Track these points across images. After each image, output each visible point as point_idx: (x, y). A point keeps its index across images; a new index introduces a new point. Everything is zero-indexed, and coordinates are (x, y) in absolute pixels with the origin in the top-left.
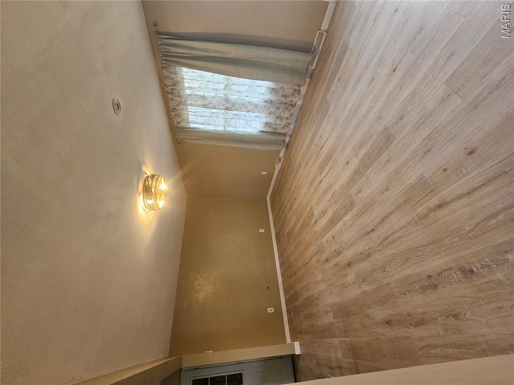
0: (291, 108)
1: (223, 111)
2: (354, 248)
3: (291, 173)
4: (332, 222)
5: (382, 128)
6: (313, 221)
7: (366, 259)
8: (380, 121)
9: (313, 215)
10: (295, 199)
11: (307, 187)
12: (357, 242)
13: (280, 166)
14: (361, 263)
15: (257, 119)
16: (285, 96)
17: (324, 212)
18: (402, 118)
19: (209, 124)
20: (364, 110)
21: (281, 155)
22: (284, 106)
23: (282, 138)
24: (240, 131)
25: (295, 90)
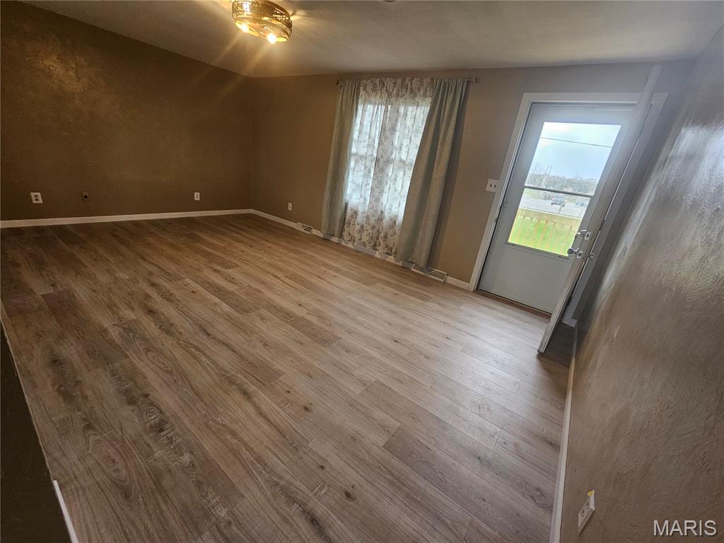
0: (373, 243)
1: (375, 155)
2: (179, 316)
3: (288, 243)
4: (218, 291)
5: (339, 335)
6: (219, 268)
7: (162, 330)
8: (347, 333)
9: (228, 267)
10: (252, 247)
11: (268, 261)
12: (189, 319)
13: (300, 229)
14: (156, 325)
15: (362, 200)
16: (386, 237)
17: (232, 280)
18: (347, 351)
19: (360, 132)
20: (361, 318)
21: (315, 232)
22: (375, 236)
23: (336, 233)
24: (348, 175)
25: (391, 249)
